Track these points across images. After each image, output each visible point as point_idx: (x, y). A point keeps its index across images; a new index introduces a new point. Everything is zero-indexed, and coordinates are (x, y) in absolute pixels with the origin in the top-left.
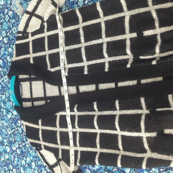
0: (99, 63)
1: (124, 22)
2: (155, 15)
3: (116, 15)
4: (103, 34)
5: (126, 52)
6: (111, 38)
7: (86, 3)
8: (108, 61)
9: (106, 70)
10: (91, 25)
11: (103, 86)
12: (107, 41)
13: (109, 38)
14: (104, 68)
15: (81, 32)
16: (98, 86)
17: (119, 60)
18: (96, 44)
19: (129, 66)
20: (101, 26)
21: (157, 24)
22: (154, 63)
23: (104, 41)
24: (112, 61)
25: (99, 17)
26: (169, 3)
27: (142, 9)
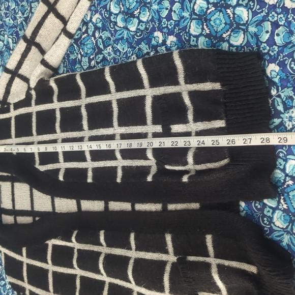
0: (109, 167)
1: (144, 105)
2: (187, 101)
3: (133, 91)
4: (114, 121)
5: (146, 155)
6: (127, 128)
7: (93, 65)
8: (121, 165)
9: (119, 180)
10: (97, 103)
11: (115, 206)
12: (121, 133)
13: (124, 128)
14: (116, 177)
15: (84, 112)
16: (108, 204)
17: (137, 166)
18: (104, 135)
19: (149, 179)
20: (112, 107)
21: (190, 117)
22: (185, 179)
23: (115, 132)
24: (127, 166)
25: (110, 92)
26: (208, 84)
27: (170, 87)
